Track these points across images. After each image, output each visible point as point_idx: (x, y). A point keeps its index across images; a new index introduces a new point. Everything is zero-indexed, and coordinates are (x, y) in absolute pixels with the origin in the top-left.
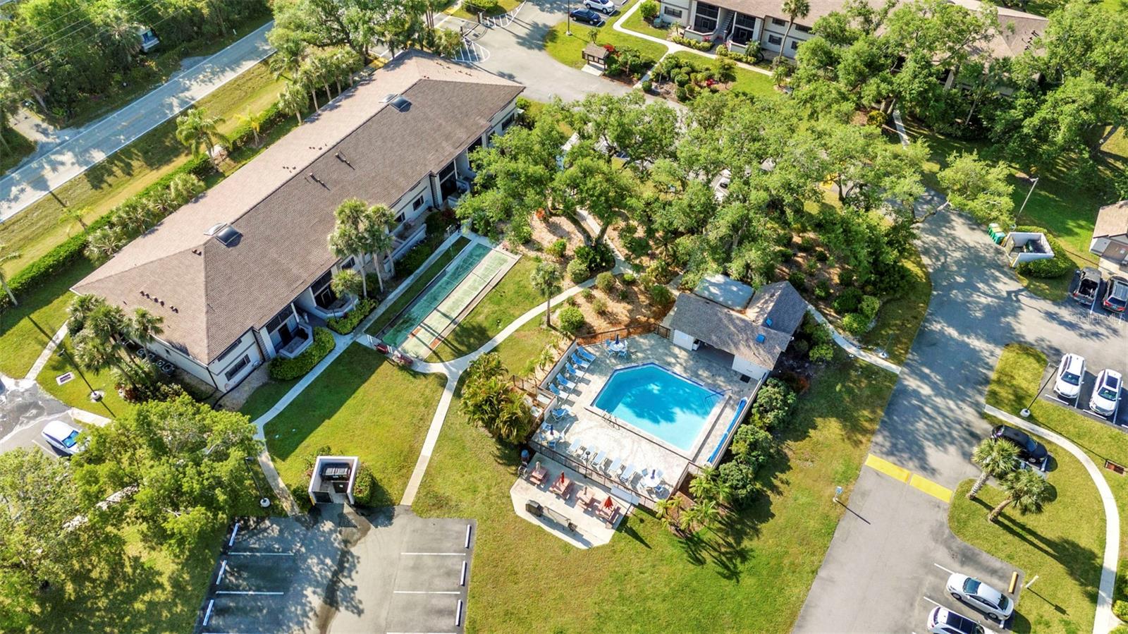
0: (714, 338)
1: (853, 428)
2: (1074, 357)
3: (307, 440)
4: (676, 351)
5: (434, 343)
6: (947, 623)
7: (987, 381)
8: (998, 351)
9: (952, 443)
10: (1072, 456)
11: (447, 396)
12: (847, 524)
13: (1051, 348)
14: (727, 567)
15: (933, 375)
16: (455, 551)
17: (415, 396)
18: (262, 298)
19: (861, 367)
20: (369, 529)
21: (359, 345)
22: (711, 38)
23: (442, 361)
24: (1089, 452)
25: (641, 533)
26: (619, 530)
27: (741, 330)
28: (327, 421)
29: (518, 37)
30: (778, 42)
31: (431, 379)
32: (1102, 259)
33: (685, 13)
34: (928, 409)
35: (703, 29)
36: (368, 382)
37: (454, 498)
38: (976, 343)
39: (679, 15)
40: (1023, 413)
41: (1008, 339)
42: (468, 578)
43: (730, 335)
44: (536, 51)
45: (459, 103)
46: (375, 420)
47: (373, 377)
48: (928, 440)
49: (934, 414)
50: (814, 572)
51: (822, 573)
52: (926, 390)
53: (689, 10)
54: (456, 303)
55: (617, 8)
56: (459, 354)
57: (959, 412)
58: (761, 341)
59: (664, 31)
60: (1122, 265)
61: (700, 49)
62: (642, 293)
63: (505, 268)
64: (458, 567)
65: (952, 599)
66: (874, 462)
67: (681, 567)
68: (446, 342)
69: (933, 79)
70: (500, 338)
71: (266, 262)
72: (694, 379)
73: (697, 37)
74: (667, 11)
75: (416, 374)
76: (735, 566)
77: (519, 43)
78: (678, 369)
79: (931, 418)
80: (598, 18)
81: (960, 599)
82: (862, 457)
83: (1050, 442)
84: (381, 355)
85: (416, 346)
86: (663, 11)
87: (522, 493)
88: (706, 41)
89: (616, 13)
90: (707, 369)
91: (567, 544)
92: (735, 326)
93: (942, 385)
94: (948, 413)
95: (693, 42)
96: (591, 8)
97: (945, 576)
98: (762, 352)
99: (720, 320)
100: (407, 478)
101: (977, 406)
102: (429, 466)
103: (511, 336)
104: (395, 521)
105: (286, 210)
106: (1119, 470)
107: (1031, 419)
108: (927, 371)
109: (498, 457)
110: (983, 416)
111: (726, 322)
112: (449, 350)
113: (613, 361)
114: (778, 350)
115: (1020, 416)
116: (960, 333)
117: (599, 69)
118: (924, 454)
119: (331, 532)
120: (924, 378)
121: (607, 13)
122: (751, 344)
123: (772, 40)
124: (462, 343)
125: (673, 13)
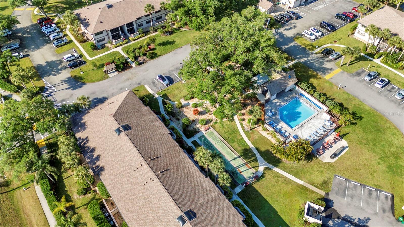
0: (282, 87)
1: (315, 77)
2: (305, 31)
3: (287, 222)
5: (248, 167)
6: (382, 83)
7: (305, 48)
8: (296, 42)
9: (324, 62)
11: (276, 169)
12: (346, 90)
13: (296, 34)
14: (358, 118)
15: (300, 56)
16: (347, 184)
17: (274, 179)
19: (293, 67)
20: (334, 209)
21: (240, 193)
23: (258, 166)
24: (330, 43)
25: (344, 133)
26: (343, 138)
27: (285, 79)
28: (278, 213)
29: (68, 88)
30: (142, 25)
31: (266, 172)
32: (270, 14)
34: (312, 61)
35: (117, 38)
36: (262, 194)
37: (324, 178)
38: (292, 44)
39: (104, 39)
40: (316, 47)
41: (292, 39)
42: (358, 182)
43: (284, 83)
46: (282, 196)
47: (260, 192)
48: (321, 66)
49: (314, 61)
50: (361, 102)
51: (362, 100)
52: (305, 59)
53: (108, 35)
55: (79, 54)
56: (256, 160)
57: (314, 57)
58: (290, 77)
59: (105, 48)
60: (273, 12)
61: (126, 44)
63: (216, 133)
64: (353, 185)
65: (370, 81)
66: (327, 77)
67: (357, 127)
68: (249, 162)
70: (251, 145)
72: (288, 101)
74: (98, 42)
75: (263, 176)
76: (357, 116)
78: (282, 103)
79: (315, 62)
80: (80, 61)
81: (371, 80)
82: (325, 79)
83: (326, 47)
85: (247, 173)
87: (326, 157)
90: (285, 97)
91: (348, 152)
92: (283, 80)
93: (304, 56)
94: (313, 59)
95: (121, 43)
96: (73, 60)
97: (364, 80)
98: (293, 79)
99: (279, 82)
100: (312, 192)
101: (312, 53)
102: (308, 183)
103: (251, 142)
104: (331, 199)
106: (336, 42)
107: (319, 47)
108: (298, 56)
109: (308, 161)
110: (316, 53)
111: (280, 81)
112: (253, 162)
113: (274, 118)
114: (294, 75)
115: (317, 48)
116: (287, 45)
118: (326, 68)
119: (333, 222)
120: (301, 58)
121: (80, 57)
122: (289, 80)
124: (250, 158)
125: (101, 41)
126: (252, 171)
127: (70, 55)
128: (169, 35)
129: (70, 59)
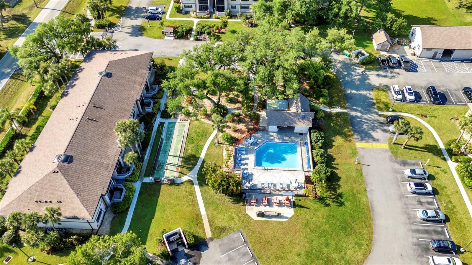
0: (286, 123)
1: (346, 136)
3: (150, 231)
4: (271, 134)
5: (177, 169)
6: (415, 186)
7: (374, 104)
8: (371, 93)
9: (377, 128)
10: (411, 118)
11: (197, 188)
12: (364, 169)
13: (385, 86)
14: (338, 202)
15: (358, 108)
16: (241, 245)
17: (184, 193)
18: (98, 180)
19: (335, 115)
20: (201, 254)
21: (145, 183)
22: (209, 13)
23: (186, 175)
24: (415, 114)
25: (303, 205)
26: (294, 207)
27: (295, 117)
28: (153, 220)
29: (129, 33)
30: (235, 7)
31: (186, 184)
32: (380, 52)
33: (194, 6)
34: (364, 120)
35: (203, 10)
36: (160, 196)
37: (227, 225)
38: (364, 93)
39: (191, 7)
40: (390, 110)
41: (371, 88)
42: (253, 252)
43: (292, 120)
44: (140, 37)
45: (131, 67)
46: (173, 210)
47: (161, 194)
48: (370, 130)
49: (366, 121)
50: (365, 190)
51: (368, 190)
52: (359, 114)
53: (195, 4)
54: (176, 150)
55: (163, 10)
56: (190, 169)
57: (373, 117)
58: (303, 118)
59: (188, 15)
60: (387, 52)
61: (206, 18)
62: (245, 117)
63: (187, 128)
64: (246, 251)
65: (408, 178)
66: (359, 144)
67: (323, 210)
68: (182, 167)
69: (308, 5)
70: (202, 156)
71: (91, 164)
72: (284, 141)
73: (203, 14)
74: (185, 7)
75: (178, 185)
76: (340, 201)
77: (130, 36)
78: (276, 140)
79: (367, 123)
80: (158, 16)
81: (411, 177)
82: (355, 145)
83: (403, 116)
84: (158, 183)
85: (170, 173)
86: (184, 7)
87: (252, 211)
88: (207, 14)
89: (164, 13)
90: (286, 136)
91: (280, 222)
92: (292, 115)
93: (362, 110)
94: (370, 119)
95: (203, 16)
96: (153, 13)
97: (403, 173)
98: (305, 121)
99: (286, 116)
100: (202, 227)
101: (376, 113)
102: (208, 218)
103: (206, 153)
104: (209, 246)
105: (85, 137)
106: (426, 117)
107: (393, 111)
108: (355, 108)
109: (233, 202)
110: (380, 116)
111: (288, 115)
112: (186, 169)
113: (252, 147)
114: (311, 119)
115: (390, 111)
116: (357, 91)
117: (172, 37)
118: (372, 135)
119: (186, 263)
120: (356, 110)
121: (160, 14)
122: (301, 120)
123: (232, 7)
124: (189, 164)
125: (188, 7)
126: (176, 174)
127: (154, 8)
128: (251, 26)
129: (153, 11)
